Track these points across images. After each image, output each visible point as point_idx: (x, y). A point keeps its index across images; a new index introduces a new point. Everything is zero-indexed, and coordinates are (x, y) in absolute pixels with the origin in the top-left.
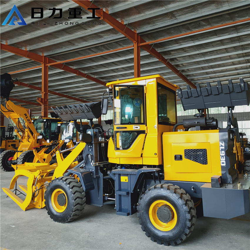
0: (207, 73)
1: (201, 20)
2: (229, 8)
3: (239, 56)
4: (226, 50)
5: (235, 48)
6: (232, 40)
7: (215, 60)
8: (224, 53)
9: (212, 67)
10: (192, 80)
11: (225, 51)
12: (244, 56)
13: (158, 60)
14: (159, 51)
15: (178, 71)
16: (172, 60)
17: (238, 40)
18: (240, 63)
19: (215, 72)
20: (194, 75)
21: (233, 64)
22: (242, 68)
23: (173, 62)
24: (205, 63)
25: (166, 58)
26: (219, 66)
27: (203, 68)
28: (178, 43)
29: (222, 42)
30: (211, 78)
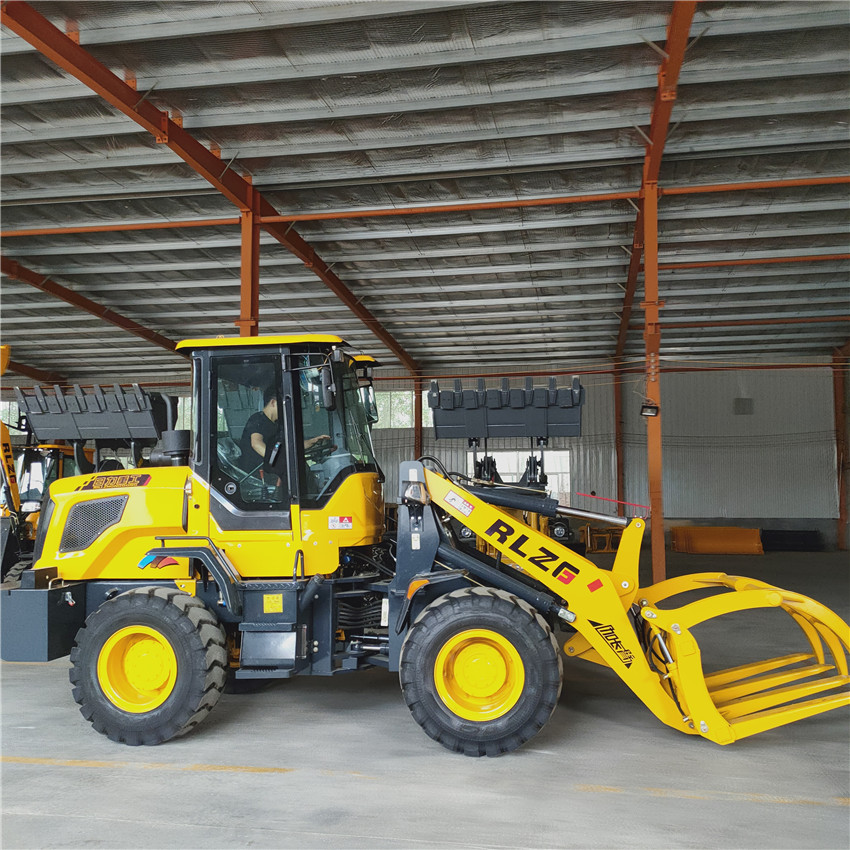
0: (434, 311)
1: (437, 180)
2: (509, 164)
3: (520, 277)
4: (491, 260)
5: (514, 258)
6: (508, 237)
7: (460, 279)
8: (484, 264)
9: (449, 297)
10: (390, 324)
11: (487, 259)
12: (532, 279)
13: (298, 261)
14: (307, 238)
15: (354, 296)
16: (340, 265)
17: (523, 239)
18: (520, 293)
19: (454, 311)
20: (395, 312)
21: (505, 294)
22: (525, 307)
23: (342, 271)
24: (432, 285)
25: (324, 259)
26: (468, 295)
27: (424, 297)
28: (365, 225)
29: (482, 239)
30: (442, 324)
